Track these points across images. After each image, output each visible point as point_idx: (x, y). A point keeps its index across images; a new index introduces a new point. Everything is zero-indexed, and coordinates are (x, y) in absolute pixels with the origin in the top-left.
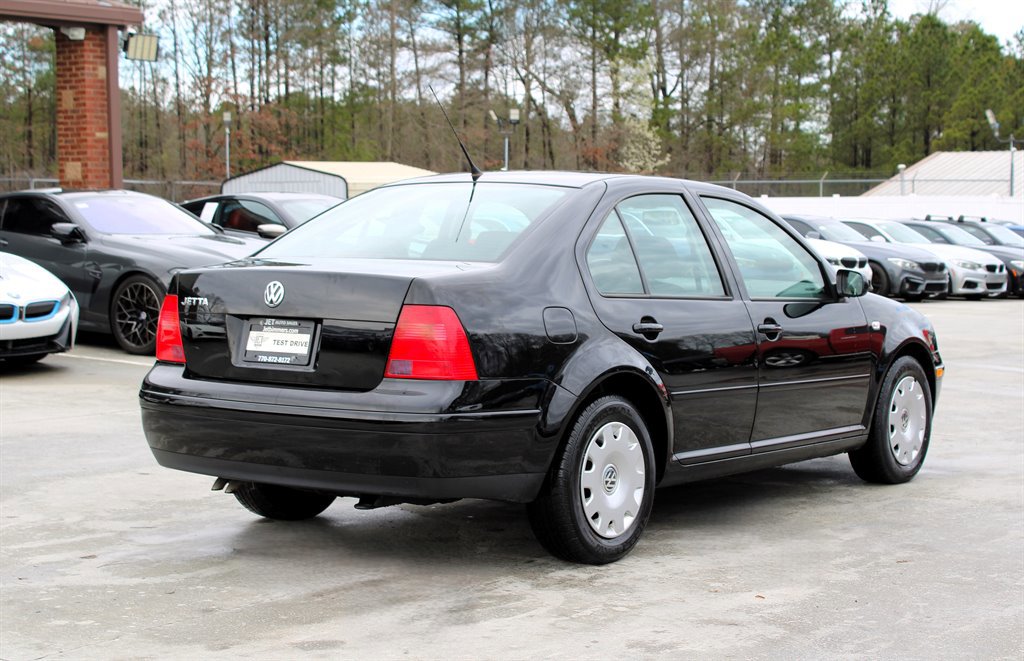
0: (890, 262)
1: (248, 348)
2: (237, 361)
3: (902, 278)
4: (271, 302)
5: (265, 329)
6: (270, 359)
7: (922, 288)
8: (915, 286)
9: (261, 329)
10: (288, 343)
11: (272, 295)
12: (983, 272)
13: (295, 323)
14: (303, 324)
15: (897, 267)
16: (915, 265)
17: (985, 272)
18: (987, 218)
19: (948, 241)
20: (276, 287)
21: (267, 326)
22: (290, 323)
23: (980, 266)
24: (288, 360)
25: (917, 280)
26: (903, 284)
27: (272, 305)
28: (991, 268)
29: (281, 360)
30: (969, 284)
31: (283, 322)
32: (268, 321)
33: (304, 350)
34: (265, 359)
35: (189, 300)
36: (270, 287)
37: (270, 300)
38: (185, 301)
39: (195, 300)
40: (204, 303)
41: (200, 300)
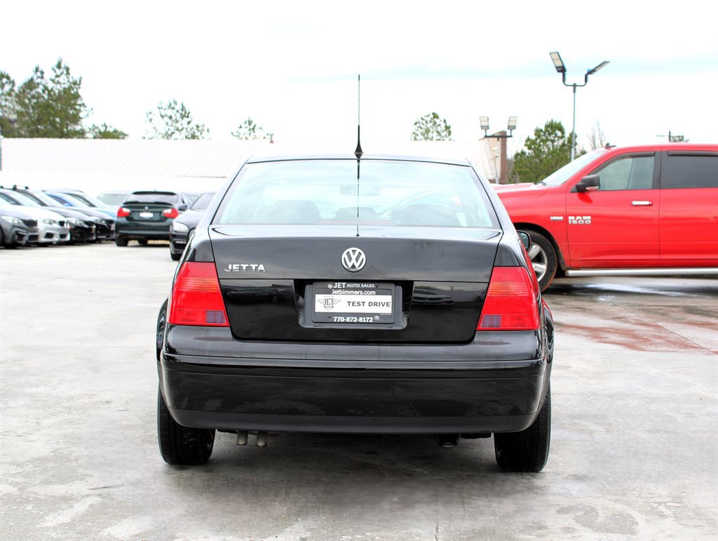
0: (3, 219)
1: (317, 310)
2: (306, 323)
3: (13, 231)
4: (353, 266)
5: (334, 292)
6: (348, 320)
7: (26, 238)
8: (21, 237)
9: (329, 292)
10: (366, 304)
11: (353, 261)
12: (57, 226)
13: (372, 286)
14: (382, 286)
15: (8, 223)
16: (21, 221)
17: (59, 227)
18: (29, 187)
19: (17, 203)
20: (357, 254)
21: (337, 289)
22: (364, 286)
23: (55, 222)
24: (370, 320)
25: (22, 232)
26: (13, 236)
27: (353, 270)
28: (62, 223)
29: (362, 320)
30: (49, 235)
31: (358, 285)
32: (338, 285)
33: (388, 310)
34: (342, 319)
35: (235, 267)
36: (348, 253)
37: (350, 265)
38: (230, 268)
39: (244, 266)
40: (259, 268)
41: (254, 266)
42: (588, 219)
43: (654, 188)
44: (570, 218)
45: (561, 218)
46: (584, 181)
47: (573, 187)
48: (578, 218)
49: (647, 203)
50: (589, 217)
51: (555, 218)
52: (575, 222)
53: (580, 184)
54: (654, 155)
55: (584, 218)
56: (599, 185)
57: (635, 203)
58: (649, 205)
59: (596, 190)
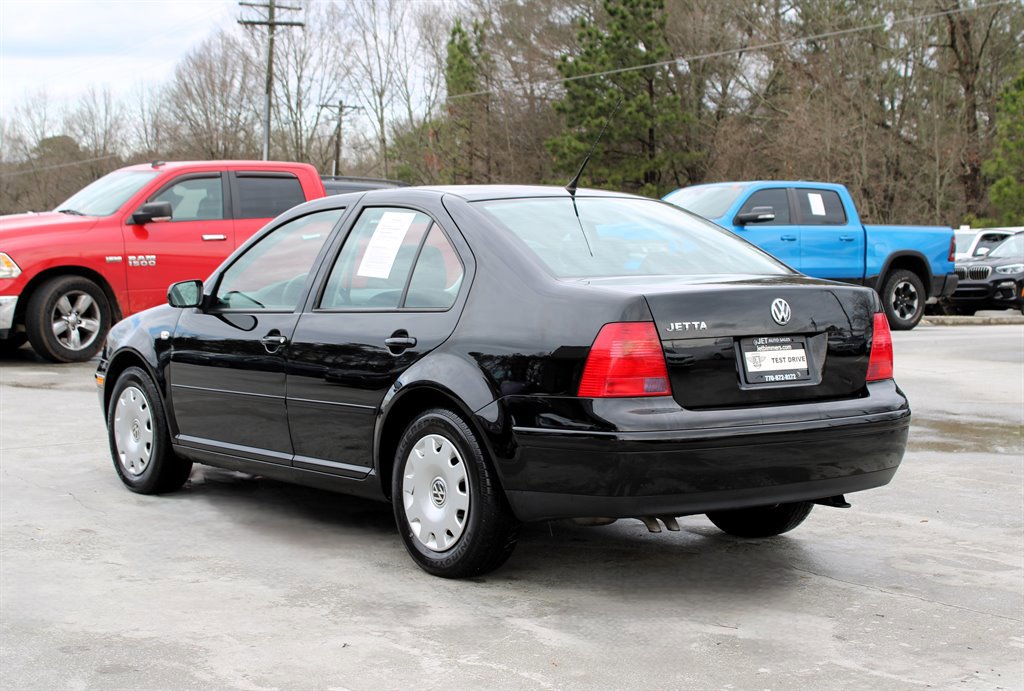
1: (749, 370)
4: (783, 320)
5: (759, 349)
6: (777, 378)
9: (756, 349)
10: (787, 360)
11: (783, 313)
13: (788, 339)
14: (795, 339)
20: (783, 305)
21: (761, 345)
22: (783, 340)
24: (793, 377)
27: (782, 323)
29: (787, 377)
31: (776, 340)
32: (761, 340)
33: (804, 365)
34: (772, 378)
35: (678, 326)
36: (776, 304)
37: (780, 317)
38: (673, 328)
39: (687, 324)
40: (702, 327)
41: (696, 324)
42: (151, 259)
43: (225, 218)
44: (130, 258)
45: (120, 258)
46: (145, 210)
47: (130, 219)
48: (140, 257)
49: (221, 237)
50: (154, 257)
51: (111, 259)
52: (136, 263)
53: (141, 213)
54: (220, 176)
55: (148, 257)
56: (171, 215)
57: (206, 237)
58: (225, 239)
59: (167, 221)
